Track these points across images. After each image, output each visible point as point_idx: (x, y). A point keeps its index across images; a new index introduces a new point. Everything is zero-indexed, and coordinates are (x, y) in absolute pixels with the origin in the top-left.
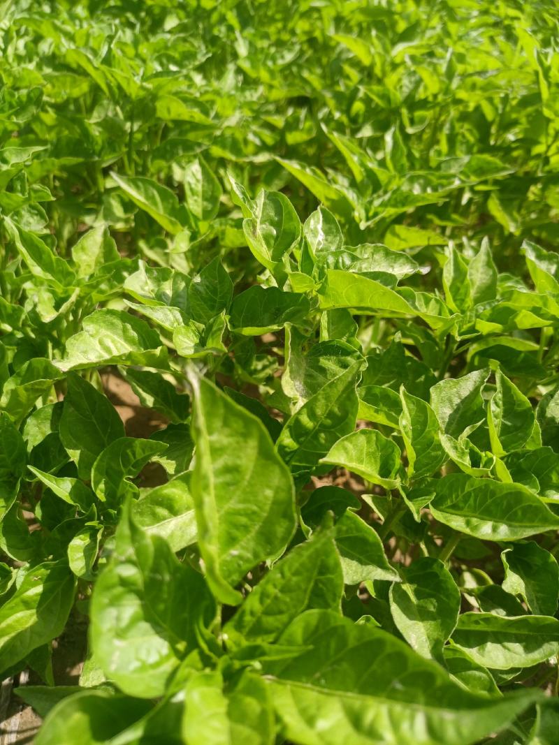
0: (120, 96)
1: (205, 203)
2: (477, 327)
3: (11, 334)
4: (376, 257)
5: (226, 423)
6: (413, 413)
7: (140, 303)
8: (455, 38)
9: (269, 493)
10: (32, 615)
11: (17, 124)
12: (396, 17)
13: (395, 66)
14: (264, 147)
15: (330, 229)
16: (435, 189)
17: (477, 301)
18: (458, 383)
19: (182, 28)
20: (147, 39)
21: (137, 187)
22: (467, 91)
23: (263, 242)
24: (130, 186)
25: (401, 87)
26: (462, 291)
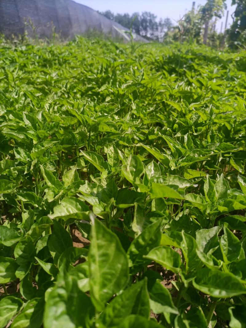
0: (86, 124)
1: (115, 161)
2: (219, 209)
3: (38, 208)
4: (175, 180)
5: (104, 236)
6: (188, 242)
7: (83, 195)
8: (216, 100)
9: (119, 266)
10: (28, 322)
11: (49, 134)
12: (193, 94)
13: (190, 111)
14: (140, 141)
15: (156, 169)
16: (203, 156)
17: (220, 198)
18: (208, 231)
19: (112, 100)
20: (99, 104)
21: (89, 155)
22: (218, 119)
23: (130, 174)
24: (86, 155)
25: (192, 118)
26: (212, 194)
